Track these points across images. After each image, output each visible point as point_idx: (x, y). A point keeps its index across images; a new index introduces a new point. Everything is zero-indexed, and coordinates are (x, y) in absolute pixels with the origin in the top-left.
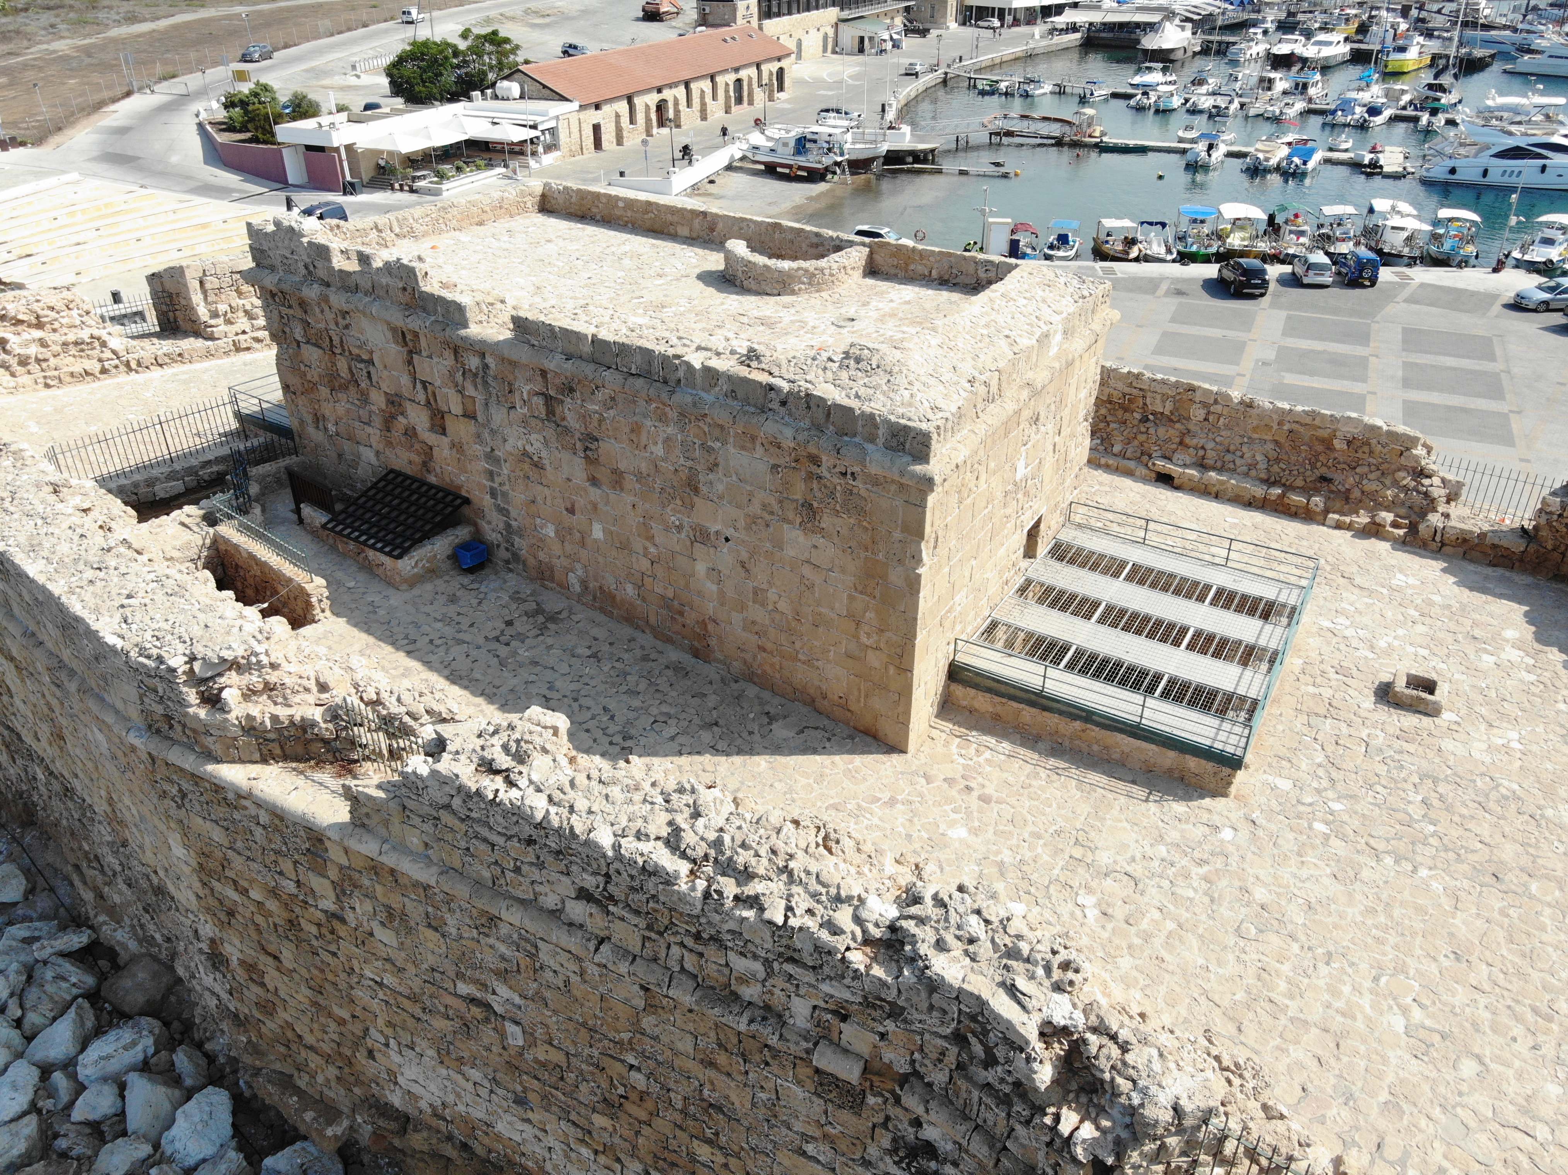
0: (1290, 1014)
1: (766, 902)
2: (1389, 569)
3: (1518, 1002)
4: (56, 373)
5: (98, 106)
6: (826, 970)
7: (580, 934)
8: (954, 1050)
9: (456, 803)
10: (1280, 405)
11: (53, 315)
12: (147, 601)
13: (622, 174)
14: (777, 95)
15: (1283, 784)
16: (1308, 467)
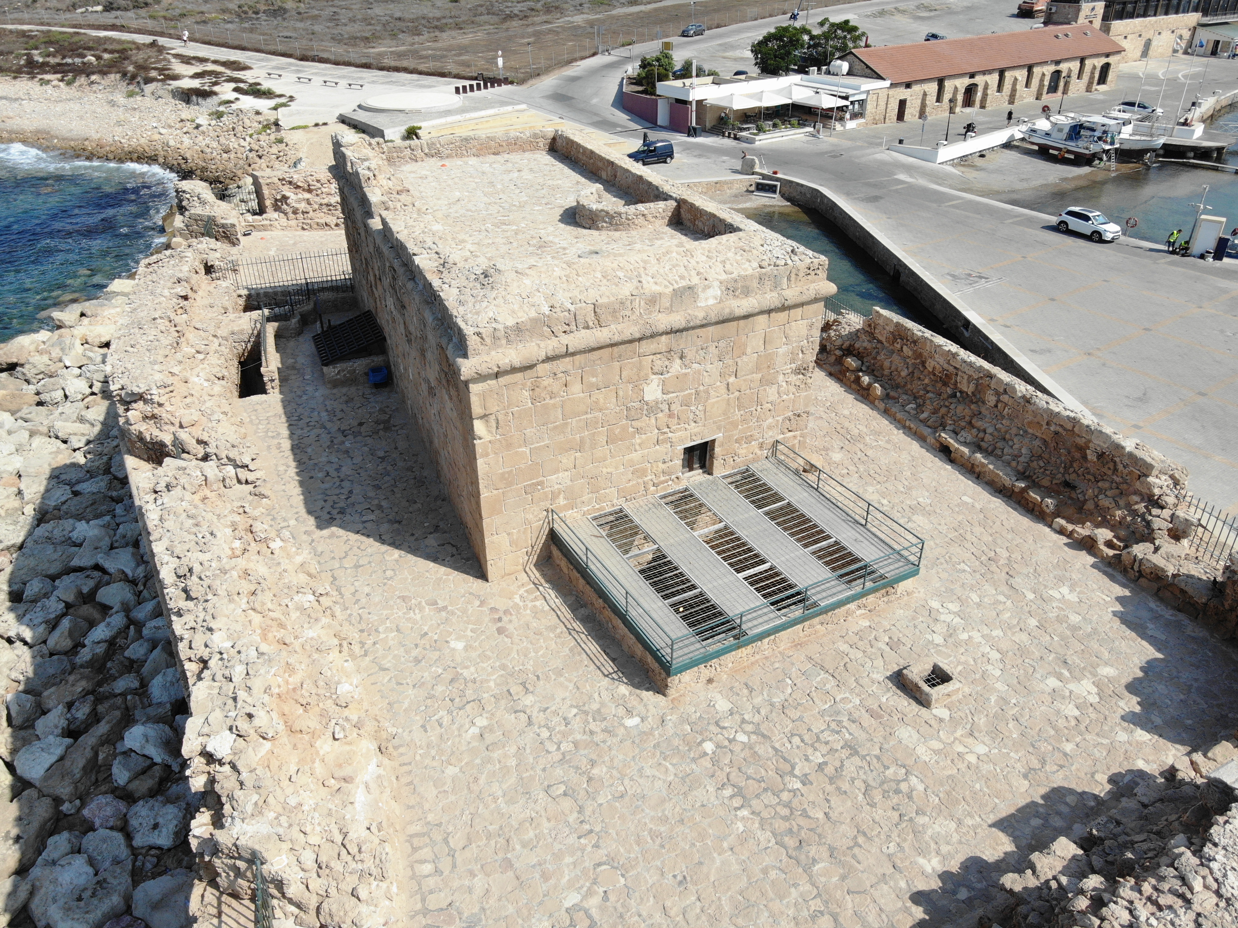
5: (571, 62)
10: (1052, 407)
15: (723, 705)
16: (1062, 470)
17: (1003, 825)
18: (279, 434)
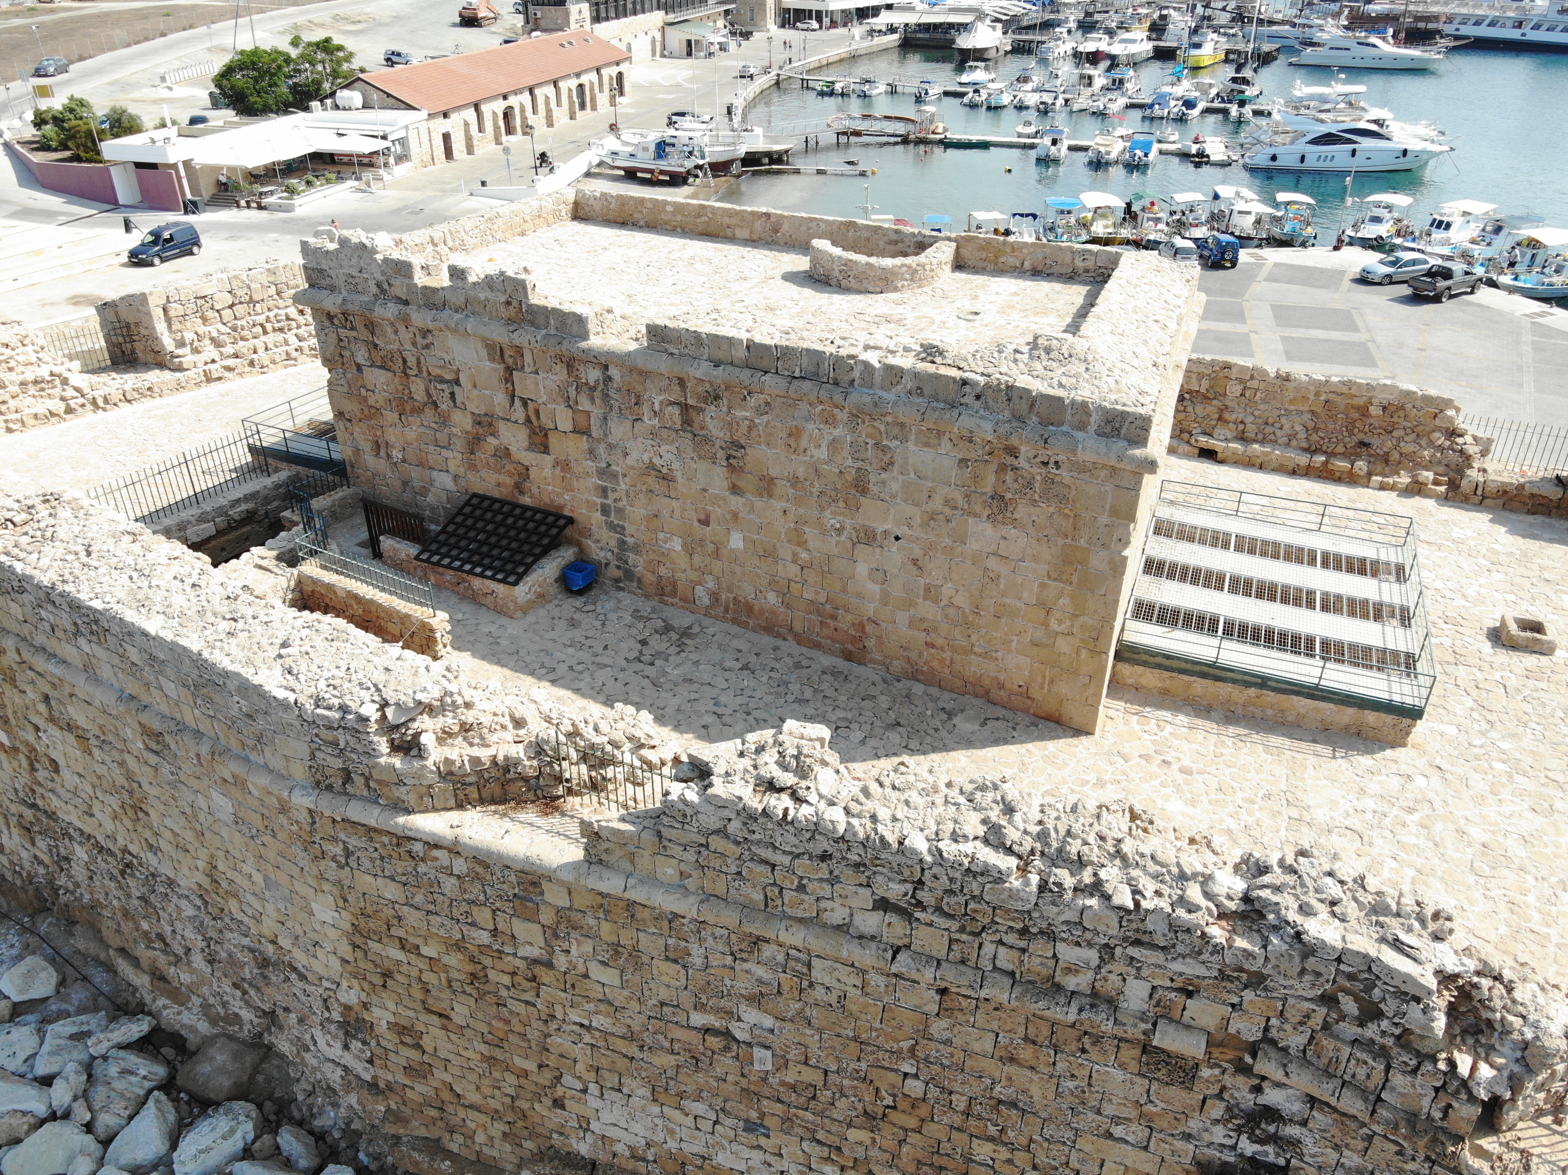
1: (1109, 888)
2: (1445, 523)
4: (18, 416)
6: (1180, 948)
7: (873, 945)
8: (1322, 1011)
9: (734, 827)
10: (1315, 377)
12: (306, 648)
16: (1346, 434)
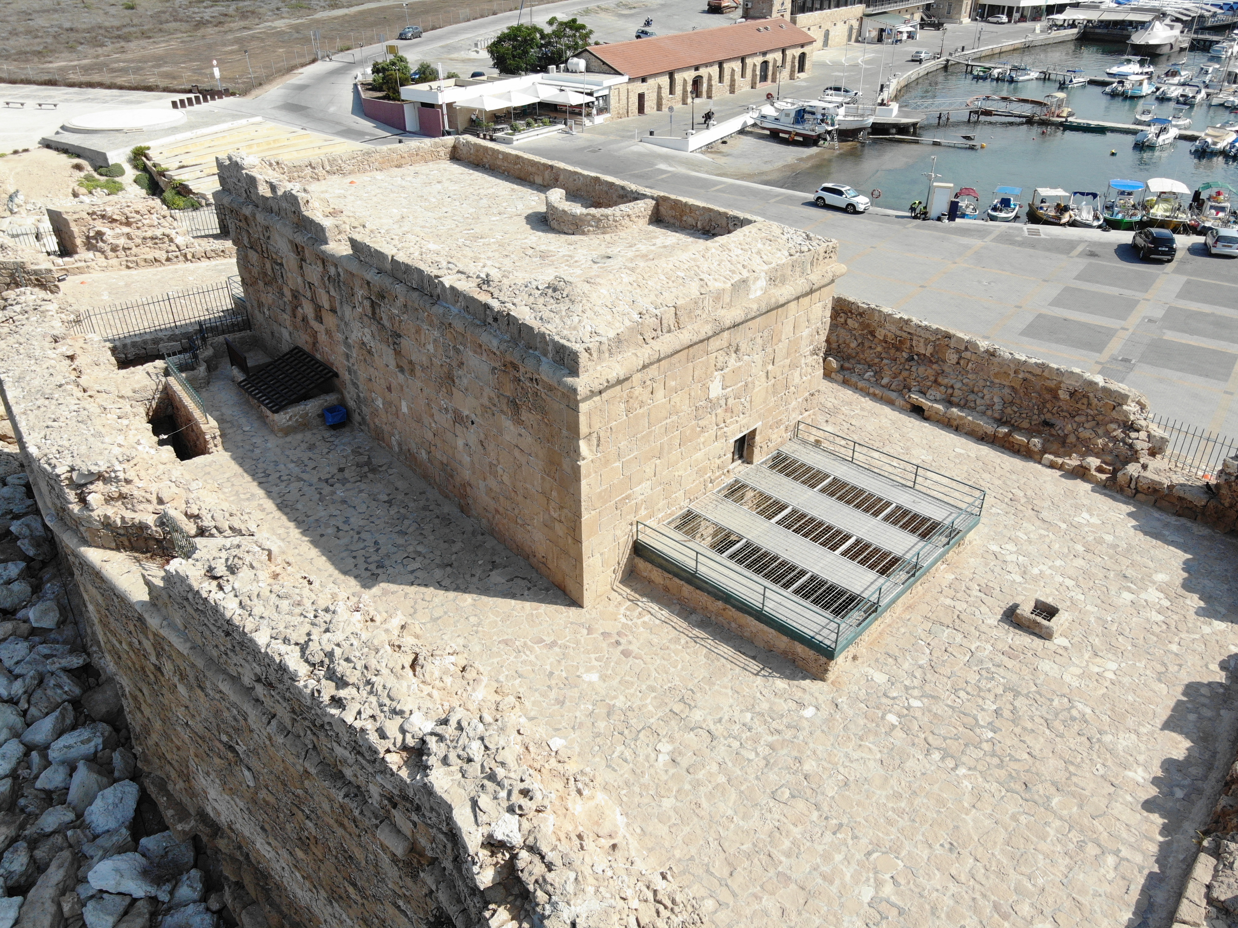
0: (780, 869)
1: (348, 705)
2: (1079, 507)
3: (984, 896)
4: (134, 259)
5: (290, 69)
6: (378, 765)
7: (259, 709)
10: (1017, 356)
11: (138, 217)
12: (64, 425)
13: (652, 133)
14: (797, 75)
15: (880, 678)
16: (1036, 412)
17: (1169, 725)
18: (253, 495)
